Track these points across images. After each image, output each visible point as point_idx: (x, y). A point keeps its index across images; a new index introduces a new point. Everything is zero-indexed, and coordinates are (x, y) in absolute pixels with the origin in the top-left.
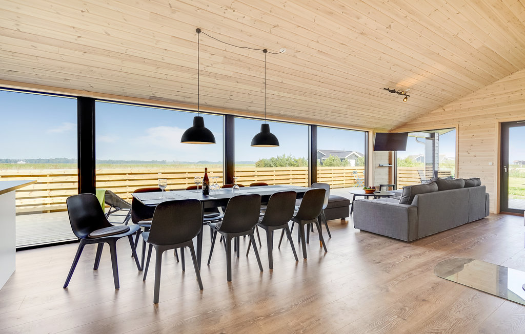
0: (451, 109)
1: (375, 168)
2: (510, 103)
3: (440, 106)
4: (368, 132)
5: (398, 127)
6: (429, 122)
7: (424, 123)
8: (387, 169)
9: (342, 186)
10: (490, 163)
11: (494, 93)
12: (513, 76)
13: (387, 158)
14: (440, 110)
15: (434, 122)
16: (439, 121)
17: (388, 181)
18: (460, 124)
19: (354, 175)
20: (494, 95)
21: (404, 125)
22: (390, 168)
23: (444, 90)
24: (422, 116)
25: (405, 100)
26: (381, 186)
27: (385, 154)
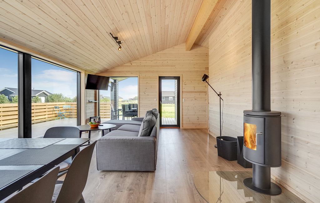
0: (135, 64)
1: (86, 104)
2: (163, 66)
3: (130, 61)
4: (80, 72)
5: (102, 72)
6: (122, 71)
7: (120, 71)
8: (93, 105)
9: (44, 120)
10: (155, 100)
11: (157, 59)
12: (165, 51)
13: (94, 95)
14: (129, 64)
15: (127, 71)
16: (129, 71)
17: (94, 113)
18: (141, 75)
19: (55, 109)
21: (106, 71)
22: (95, 103)
23: (138, 50)
24: (118, 66)
25: (120, 49)
26: (91, 118)
27: (92, 92)
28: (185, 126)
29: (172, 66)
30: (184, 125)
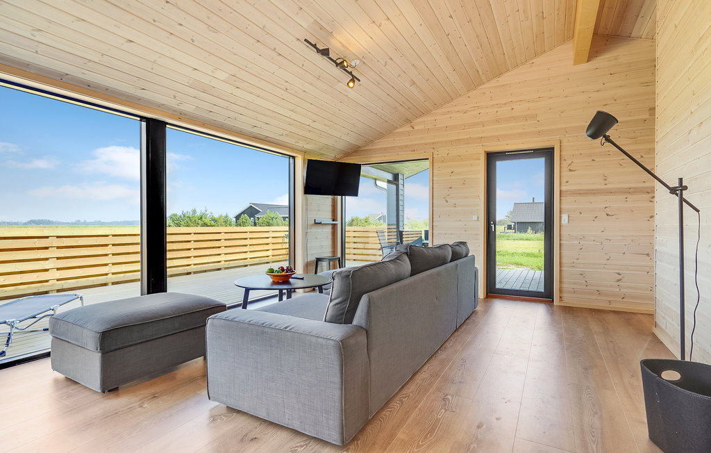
0: (422, 127)
1: (306, 227)
2: (498, 121)
3: (408, 121)
4: (294, 157)
5: (347, 154)
8: (329, 229)
10: (475, 218)
11: (478, 105)
12: (505, 79)
13: (330, 209)
14: (407, 128)
15: (400, 147)
16: (406, 146)
17: (330, 250)
18: (436, 153)
20: (478, 107)
21: (356, 150)
22: (334, 226)
23: (414, 83)
24: (381, 135)
25: (351, 84)
26: (318, 260)
27: (325, 201)
28: (569, 300)
29: (526, 118)
30: (565, 295)
